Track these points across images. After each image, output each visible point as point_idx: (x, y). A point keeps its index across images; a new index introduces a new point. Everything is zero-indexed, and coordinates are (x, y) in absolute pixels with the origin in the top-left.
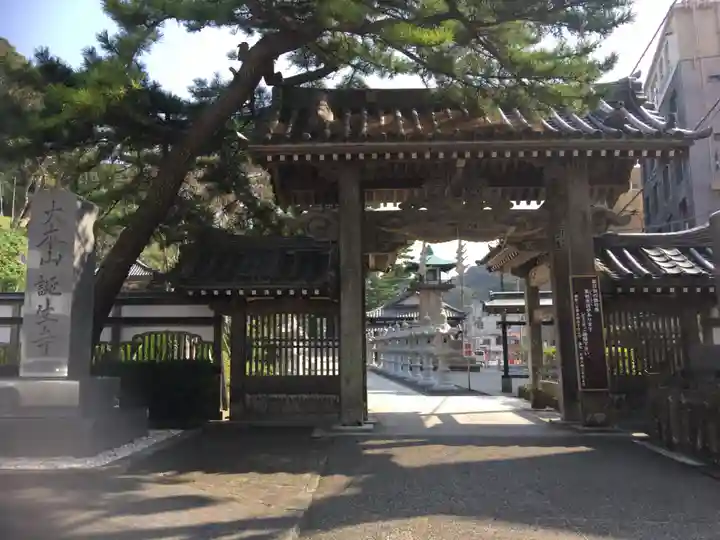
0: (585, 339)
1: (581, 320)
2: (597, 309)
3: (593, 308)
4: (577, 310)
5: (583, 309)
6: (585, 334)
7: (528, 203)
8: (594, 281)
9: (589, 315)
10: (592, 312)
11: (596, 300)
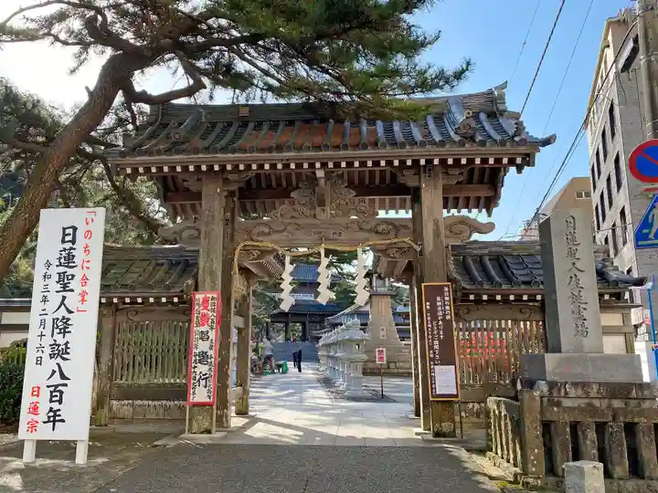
0: (436, 347)
1: (432, 328)
2: (448, 317)
3: (444, 315)
4: (429, 318)
5: (434, 317)
6: (436, 342)
7: (397, 213)
8: (446, 289)
9: (440, 323)
10: (444, 320)
11: (447, 308)
